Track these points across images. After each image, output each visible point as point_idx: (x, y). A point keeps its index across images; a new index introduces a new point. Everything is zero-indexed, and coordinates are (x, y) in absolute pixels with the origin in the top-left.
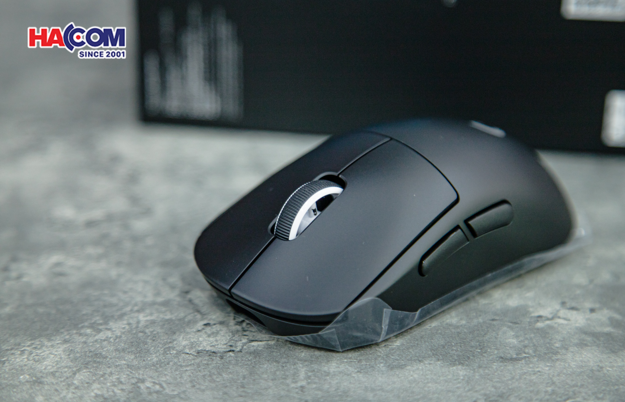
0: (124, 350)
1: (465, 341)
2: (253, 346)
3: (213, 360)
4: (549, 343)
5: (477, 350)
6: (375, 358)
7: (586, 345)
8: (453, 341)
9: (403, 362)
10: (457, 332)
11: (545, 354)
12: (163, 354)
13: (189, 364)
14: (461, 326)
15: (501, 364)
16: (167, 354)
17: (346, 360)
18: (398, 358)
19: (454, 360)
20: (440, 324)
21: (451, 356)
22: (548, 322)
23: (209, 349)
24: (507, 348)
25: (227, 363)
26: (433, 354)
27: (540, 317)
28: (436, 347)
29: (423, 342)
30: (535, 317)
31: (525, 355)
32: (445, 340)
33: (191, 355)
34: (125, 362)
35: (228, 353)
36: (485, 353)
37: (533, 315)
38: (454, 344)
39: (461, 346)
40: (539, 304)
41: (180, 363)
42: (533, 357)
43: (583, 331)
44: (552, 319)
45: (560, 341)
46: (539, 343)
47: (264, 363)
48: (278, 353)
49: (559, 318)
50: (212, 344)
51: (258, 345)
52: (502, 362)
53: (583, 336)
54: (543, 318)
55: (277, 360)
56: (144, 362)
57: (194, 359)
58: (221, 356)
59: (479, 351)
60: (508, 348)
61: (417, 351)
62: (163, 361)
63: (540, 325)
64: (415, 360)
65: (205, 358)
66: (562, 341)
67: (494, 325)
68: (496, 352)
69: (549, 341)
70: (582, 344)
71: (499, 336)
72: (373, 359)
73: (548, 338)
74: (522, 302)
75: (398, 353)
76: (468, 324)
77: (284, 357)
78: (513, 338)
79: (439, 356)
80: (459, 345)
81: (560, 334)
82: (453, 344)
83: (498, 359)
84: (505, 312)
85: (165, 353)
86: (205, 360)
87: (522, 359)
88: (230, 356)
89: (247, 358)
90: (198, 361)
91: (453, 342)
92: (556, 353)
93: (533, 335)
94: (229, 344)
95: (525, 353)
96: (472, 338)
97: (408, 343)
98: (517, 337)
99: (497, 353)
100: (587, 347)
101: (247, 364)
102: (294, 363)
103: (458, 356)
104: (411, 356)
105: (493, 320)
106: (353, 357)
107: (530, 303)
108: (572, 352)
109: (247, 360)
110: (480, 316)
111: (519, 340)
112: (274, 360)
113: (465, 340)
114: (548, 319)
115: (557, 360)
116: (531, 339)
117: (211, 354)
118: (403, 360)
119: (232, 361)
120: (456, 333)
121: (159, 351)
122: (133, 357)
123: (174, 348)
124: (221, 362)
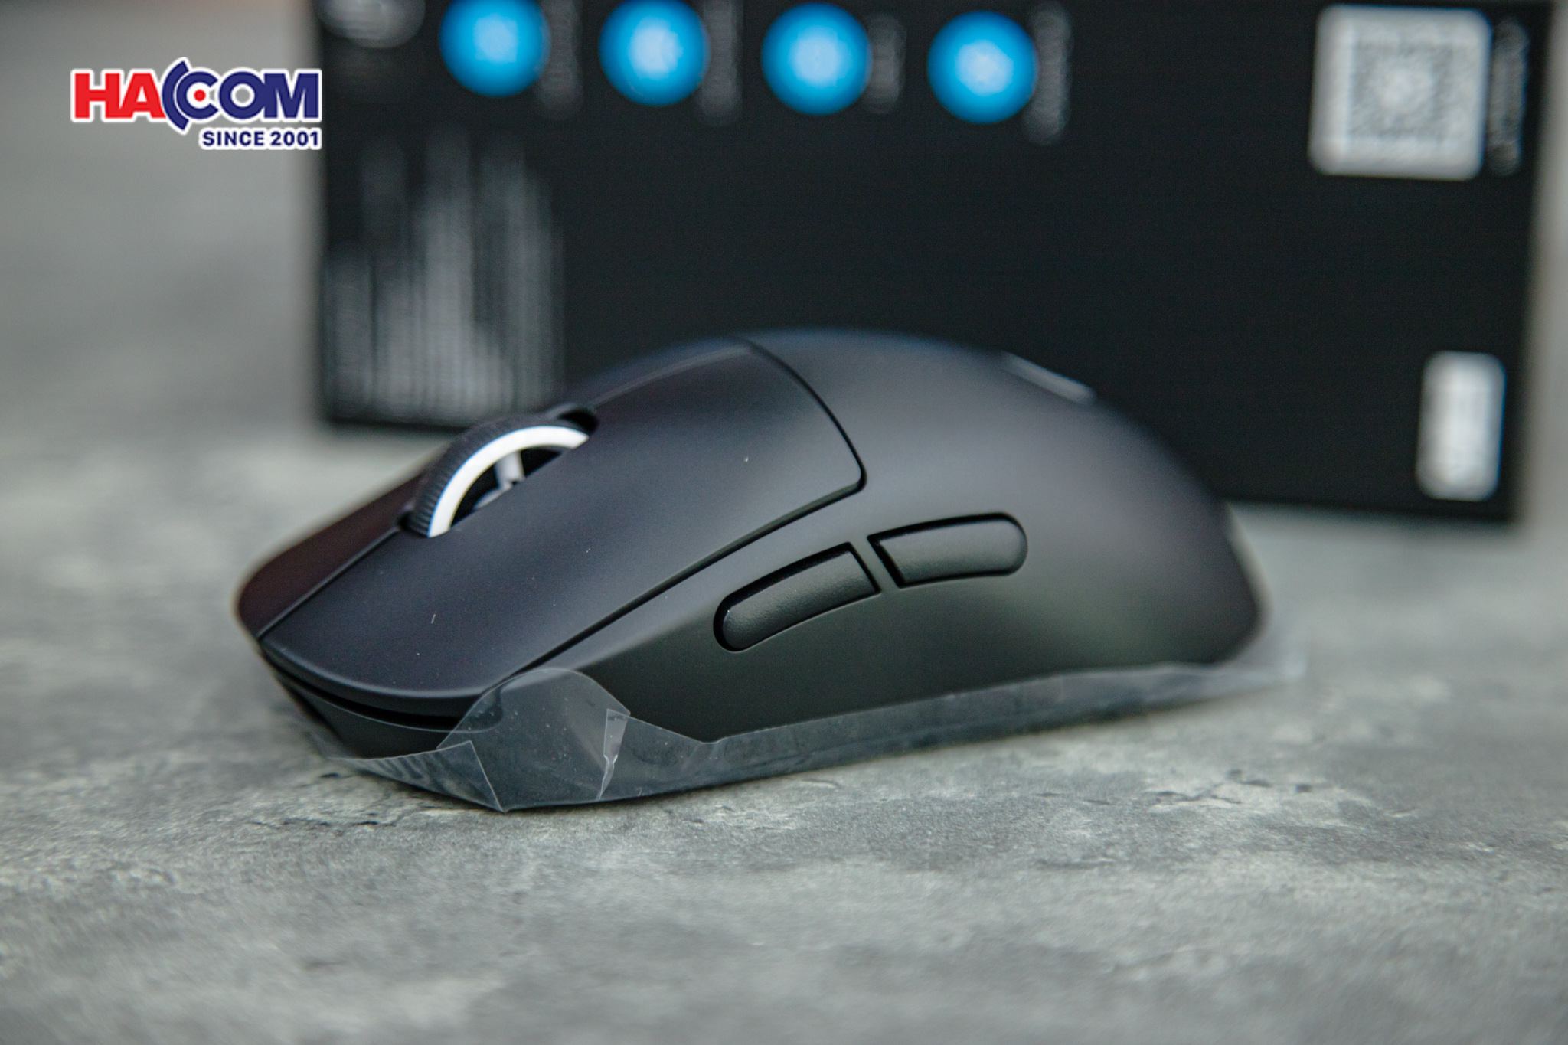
0: (103, 812)
1: (960, 828)
2: (429, 817)
3: (316, 837)
4: (1172, 841)
5: (985, 846)
6: (722, 850)
7: (1267, 848)
8: (932, 828)
9: (790, 860)
10: (947, 813)
11: (1157, 859)
12: (198, 822)
13: (256, 841)
14: (963, 802)
15: (1038, 873)
16: (209, 823)
17: (648, 851)
18: (781, 852)
19: (920, 862)
20: (909, 797)
21: (916, 854)
22: (1184, 804)
23: (316, 818)
24: (1062, 844)
25: (349, 843)
26: (872, 849)
27: (1168, 794)
28: (884, 835)
29: (855, 826)
30: (1152, 794)
31: (1104, 859)
32: (913, 825)
33: (265, 827)
34: (95, 832)
35: (361, 827)
36: (1006, 851)
37: (1150, 790)
38: (933, 833)
39: (947, 838)
40: (1173, 772)
41: (233, 839)
42: (1124, 864)
43: (1267, 823)
44: (1197, 798)
45: (1202, 837)
46: (1148, 839)
47: (441, 847)
48: (484, 830)
49: (1215, 797)
50: (327, 810)
51: (440, 816)
52: (1042, 869)
53: (1265, 832)
54: (1174, 797)
55: (476, 843)
56: (144, 835)
57: (269, 834)
58: (340, 831)
59: (991, 847)
60: (1066, 845)
61: (834, 841)
62: (193, 834)
63: (1161, 808)
64: (821, 858)
65: (298, 833)
66: (1206, 838)
67: (1044, 804)
68: (1032, 851)
69: (1173, 837)
70: (1257, 846)
71: (1051, 823)
72: (718, 851)
73: (1173, 831)
74: (1131, 767)
75: (785, 843)
76: (981, 799)
77: (495, 839)
78: (1083, 828)
79: (885, 853)
80: (944, 834)
81: (1206, 826)
82: (930, 833)
83: (1032, 864)
84: (1081, 782)
85: (204, 820)
86: (298, 836)
87: (1092, 866)
88: (364, 832)
89: (403, 837)
90: (278, 837)
91: (931, 830)
92: (1187, 858)
93: (1137, 825)
94: (369, 811)
95: (1105, 856)
96: (982, 823)
97: (817, 827)
98: (1096, 826)
99: (1035, 854)
100: (1266, 852)
101: (400, 847)
102: (515, 851)
103: (935, 855)
104: (815, 849)
105: (1046, 795)
106: (667, 846)
107: (1150, 770)
108: (1226, 859)
109: (401, 840)
110: (1017, 786)
111: (1097, 833)
112: (470, 843)
113: (962, 826)
114: (1186, 799)
115: (1183, 871)
116: (1130, 831)
117: (316, 826)
118: (792, 857)
119: (363, 842)
120: (943, 814)
121: (190, 816)
122: (121, 823)
123: (228, 813)
124: (334, 841)
